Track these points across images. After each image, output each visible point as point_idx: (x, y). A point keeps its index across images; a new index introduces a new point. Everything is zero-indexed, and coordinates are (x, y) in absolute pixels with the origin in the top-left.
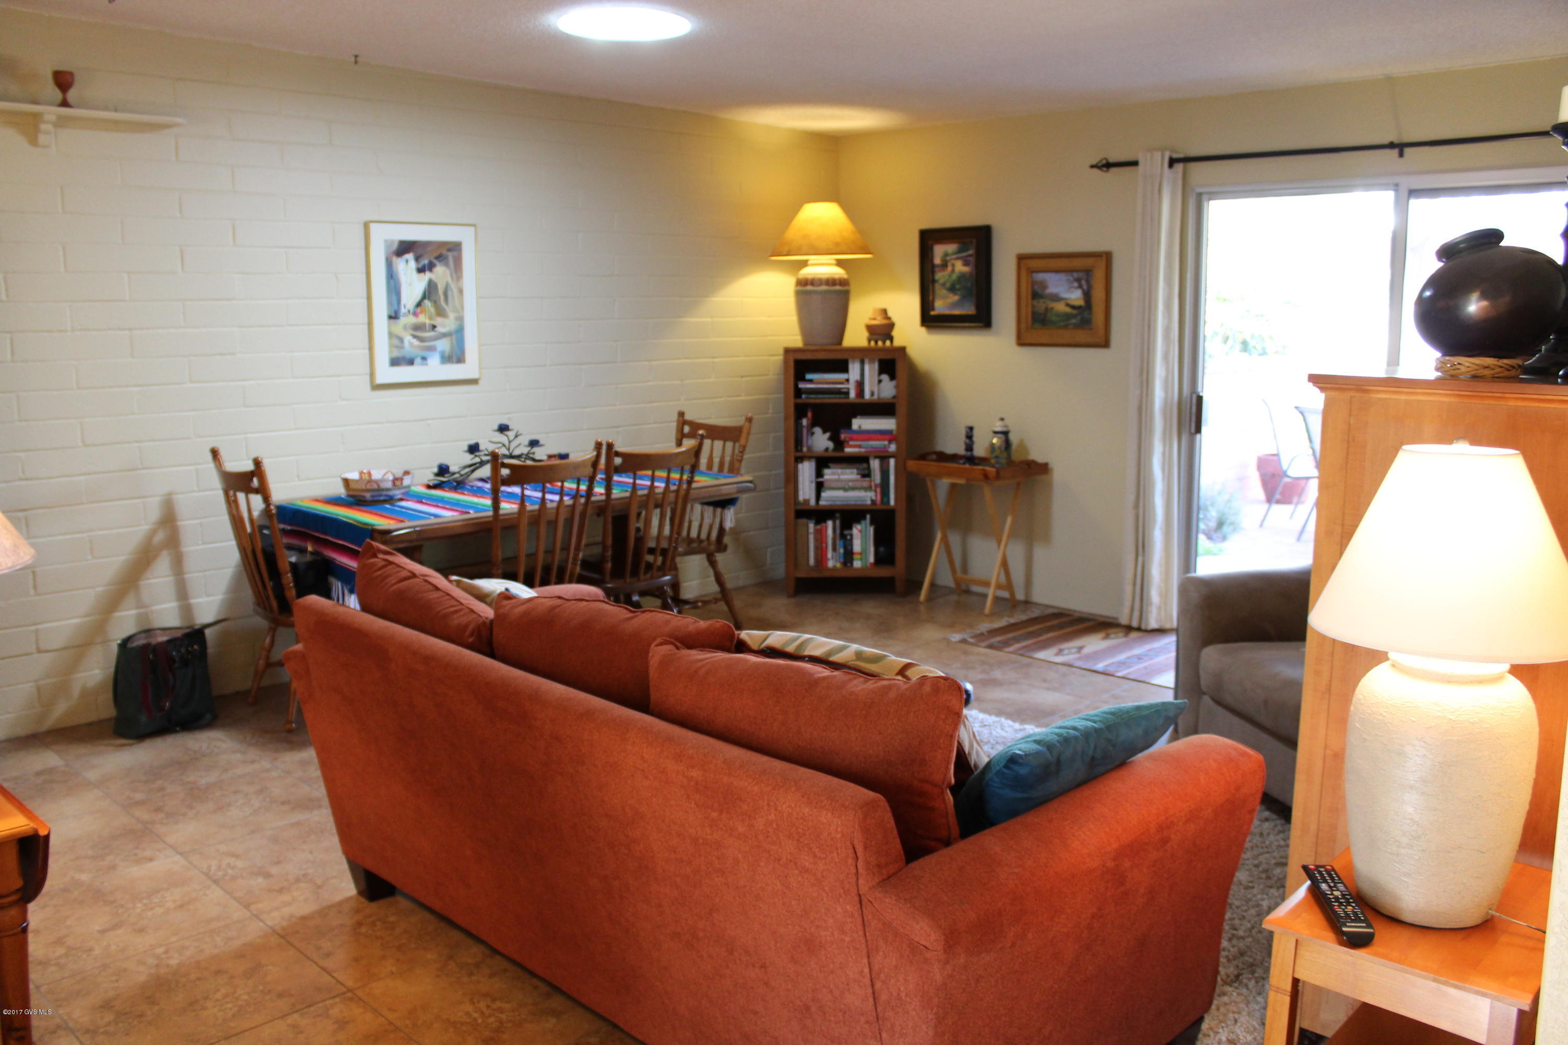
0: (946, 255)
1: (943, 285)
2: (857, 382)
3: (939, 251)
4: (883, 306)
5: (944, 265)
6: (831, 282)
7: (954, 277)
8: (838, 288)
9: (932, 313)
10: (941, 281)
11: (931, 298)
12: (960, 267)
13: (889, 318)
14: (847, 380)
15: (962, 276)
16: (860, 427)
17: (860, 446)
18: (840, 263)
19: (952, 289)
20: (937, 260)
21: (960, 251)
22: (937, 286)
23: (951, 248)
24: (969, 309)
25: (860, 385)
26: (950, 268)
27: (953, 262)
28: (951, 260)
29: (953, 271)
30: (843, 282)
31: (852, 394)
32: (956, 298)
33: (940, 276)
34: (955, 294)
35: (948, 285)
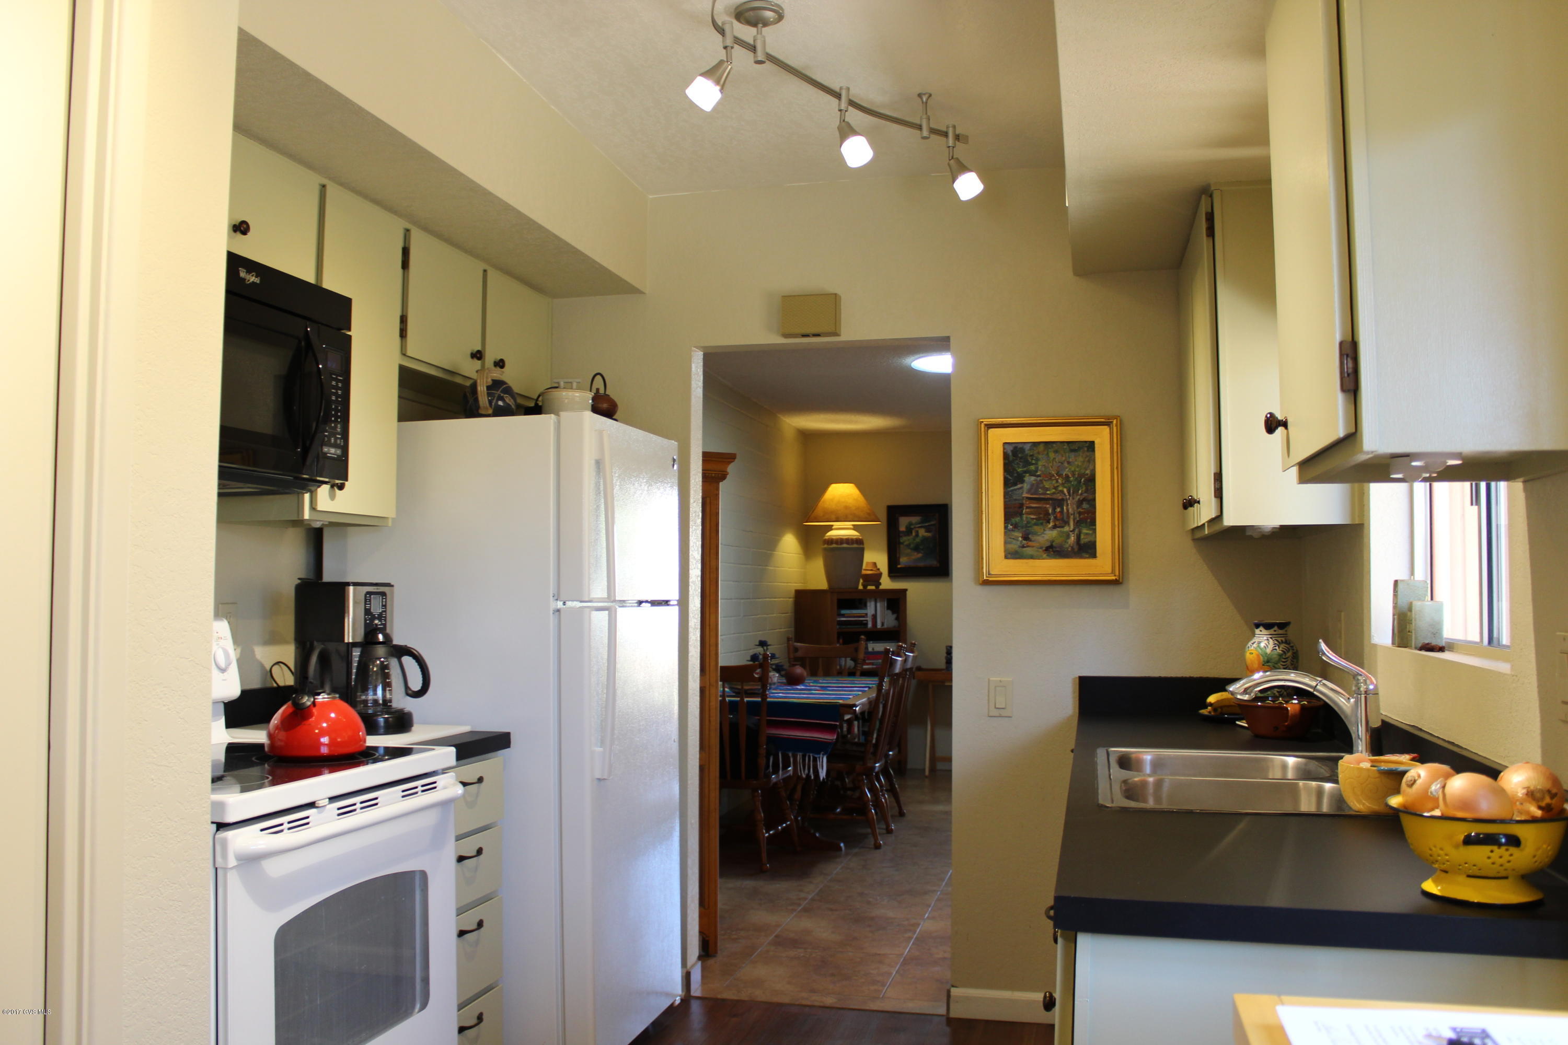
0: (910, 524)
1: (908, 546)
2: (873, 615)
3: (904, 522)
4: (874, 561)
5: (909, 531)
6: (848, 541)
7: (918, 540)
8: (855, 546)
9: (899, 566)
10: (906, 543)
11: (898, 556)
12: (922, 533)
13: (879, 569)
14: (866, 614)
15: (925, 539)
16: (873, 649)
17: (872, 664)
18: (855, 528)
19: (916, 549)
20: (902, 528)
21: (922, 522)
22: (902, 546)
23: (915, 519)
24: (933, 562)
25: (874, 617)
26: (914, 534)
27: (917, 529)
28: (915, 528)
29: (917, 535)
30: (859, 542)
31: (870, 625)
32: (920, 555)
33: (905, 540)
34: (919, 552)
35: (912, 546)
